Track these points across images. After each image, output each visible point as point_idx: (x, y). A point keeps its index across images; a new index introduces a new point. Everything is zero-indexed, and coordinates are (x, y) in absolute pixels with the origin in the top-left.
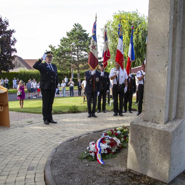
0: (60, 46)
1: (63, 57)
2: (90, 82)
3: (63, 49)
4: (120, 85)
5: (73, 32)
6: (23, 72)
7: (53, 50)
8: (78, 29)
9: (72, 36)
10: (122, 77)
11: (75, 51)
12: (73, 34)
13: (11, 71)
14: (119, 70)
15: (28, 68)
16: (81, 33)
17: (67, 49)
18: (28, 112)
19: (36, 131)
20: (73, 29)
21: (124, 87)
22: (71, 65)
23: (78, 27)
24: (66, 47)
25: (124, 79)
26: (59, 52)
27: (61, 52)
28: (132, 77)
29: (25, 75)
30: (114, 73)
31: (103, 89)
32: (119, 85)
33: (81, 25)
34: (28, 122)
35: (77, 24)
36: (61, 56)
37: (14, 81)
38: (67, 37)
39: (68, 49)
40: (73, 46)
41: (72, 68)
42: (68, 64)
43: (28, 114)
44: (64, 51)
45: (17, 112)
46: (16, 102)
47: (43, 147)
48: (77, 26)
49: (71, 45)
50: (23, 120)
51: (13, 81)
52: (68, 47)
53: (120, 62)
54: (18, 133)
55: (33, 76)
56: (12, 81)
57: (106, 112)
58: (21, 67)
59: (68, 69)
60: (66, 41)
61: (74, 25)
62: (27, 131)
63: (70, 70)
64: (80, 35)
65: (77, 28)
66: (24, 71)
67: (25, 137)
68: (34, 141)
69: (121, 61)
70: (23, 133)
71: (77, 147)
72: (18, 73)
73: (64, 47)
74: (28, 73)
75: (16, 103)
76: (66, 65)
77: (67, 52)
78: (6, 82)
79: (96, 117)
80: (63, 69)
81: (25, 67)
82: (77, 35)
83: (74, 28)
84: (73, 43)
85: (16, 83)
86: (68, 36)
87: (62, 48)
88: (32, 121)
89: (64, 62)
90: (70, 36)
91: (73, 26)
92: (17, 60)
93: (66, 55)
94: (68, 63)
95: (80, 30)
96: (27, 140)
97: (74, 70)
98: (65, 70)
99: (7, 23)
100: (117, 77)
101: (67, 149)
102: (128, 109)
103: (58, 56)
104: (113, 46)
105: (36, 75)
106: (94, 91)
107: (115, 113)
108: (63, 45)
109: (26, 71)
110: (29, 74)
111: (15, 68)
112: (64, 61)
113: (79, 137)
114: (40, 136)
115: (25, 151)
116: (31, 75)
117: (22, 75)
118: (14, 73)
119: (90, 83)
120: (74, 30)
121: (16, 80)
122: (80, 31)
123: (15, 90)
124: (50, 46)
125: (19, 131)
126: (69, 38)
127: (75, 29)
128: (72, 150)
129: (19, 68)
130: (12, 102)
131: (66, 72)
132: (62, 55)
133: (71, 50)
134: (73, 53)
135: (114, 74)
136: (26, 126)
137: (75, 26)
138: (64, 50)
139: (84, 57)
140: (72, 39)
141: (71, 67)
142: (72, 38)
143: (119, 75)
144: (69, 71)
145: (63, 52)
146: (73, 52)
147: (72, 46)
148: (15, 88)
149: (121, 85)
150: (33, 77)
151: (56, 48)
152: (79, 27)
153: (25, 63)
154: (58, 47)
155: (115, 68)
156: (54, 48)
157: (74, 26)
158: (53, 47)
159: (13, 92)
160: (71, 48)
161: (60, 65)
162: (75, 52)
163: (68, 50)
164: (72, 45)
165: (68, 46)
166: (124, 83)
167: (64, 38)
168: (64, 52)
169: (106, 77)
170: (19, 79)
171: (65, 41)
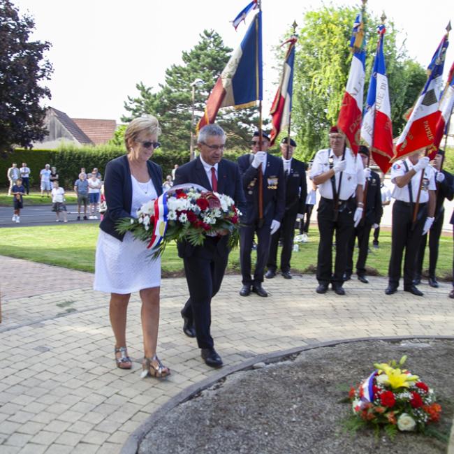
0: (163, 87)
1: (172, 116)
2: (249, 190)
3: (171, 94)
4: (340, 203)
5: (199, 52)
6: (69, 151)
7: (146, 95)
8: (212, 45)
9: (196, 60)
10: (349, 178)
11: (201, 101)
12: (198, 57)
13: (37, 146)
14: (343, 159)
15: (80, 141)
16: (219, 55)
17: (181, 95)
18: (68, 266)
19: (77, 345)
20: (198, 44)
21: (354, 210)
22: (189, 137)
23: (212, 39)
24: (179, 91)
25: (355, 186)
26: (162, 102)
27: (166, 101)
28: (371, 178)
29: (72, 158)
30: (326, 164)
31: (287, 209)
32: (340, 200)
33: (220, 35)
34: (60, 306)
35: (209, 32)
36: (166, 113)
37: (46, 174)
38: (184, 65)
39: (185, 94)
40: (196, 88)
41: (192, 143)
42: (182, 134)
43: (68, 271)
44: (174, 101)
45: (38, 262)
46: (44, 228)
47: (95, 418)
48: (209, 36)
49: (192, 85)
50: (47, 296)
51: (41, 173)
52: (185, 90)
53: (350, 132)
54: (18, 351)
55: (94, 162)
56: (40, 171)
57: (290, 278)
58: (62, 138)
59: (183, 147)
60: (179, 75)
61: (204, 35)
62: (50, 345)
63: (187, 150)
64: (216, 59)
65: (209, 41)
66: (72, 147)
67: (38, 367)
68: (68, 391)
69: (353, 127)
70: (36, 349)
71: (213, 430)
72: (54, 153)
73: (173, 90)
74: (81, 153)
75: (41, 233)
76: (178, 136)
77: (181, 102)
78: (24, 174)
79: (265, 295)
80: (170, 147)
81: (74, 138)
82: (209, 60)
83: (201, 40)
84: (197, 80)
85: (48, 177)
86: (186, 63)
87: (169, 92)
88: (73, 302)
89: (173, 128)
90: (190, 60)
91: (200, 35)
92: (56, 119)
93: (180, 110)
94: (182, 130)
95: (217, 46)
96: (43, 384)
97: (197, 149)
98: (176, 147)
99: (31, 24)
100: (333, 178)
101: (179, 440)
102: (355, 270)
103: (157, 112)
104: (299, 90)
105: (100, 159)
106: (261, 217)
107: (320, 284)
108: (171, 84)
109: (74, 149)
110: (82, 156)
111: (48, 140)
112: (173, 125)
113: (219, 381)
114: (88, 365)
115: (29, 438)
116: (87, 158)
117: (65, 157)
118: (45, 151)
119: (250, 192)
120: (203, 48)
121: (49, 172)
122: (217, 49)
123: (46, 194)
124: (138, 87)
125: (26, 340)
126: (189, 68)
127: (205, 43)
128: (195, 446)
129: (60, 138)
130: (32, 228)
131: (176, 155)
132: (169, 110)
133: (193, 97)
134: (197, 105)
135: (327, 169)
136: (52, 322)
137: (206, 37)
138: (175, 98)
139: (224, 117)
140: (196, 71)
141: (189, 142)
142: (197, 67)
143: (341, 173)
144: (185, 152)
145: (171, 101)
146: (196, 102)
147: (193, 88)
148: (46, 190)
149: (344, 202)
150: (92, 164)
151: (152, 92)
152: (215, 41)
153: (74, 127)
154: (160, 90)
155: (329, 151)
156: (150, 91)
157: (203, 37)
158: (146, 88)
159: (41, 200)
160: (192, 92)
161: (162, 135)
162: (203, 104)
163: (183, 97)
164: (194, 85)
165: (185, 87)
166: (354, 196)
167: (174, 65)
168: (174, 103)
169: (298, 175)
170: (56, 167)
171: (178, 73)
